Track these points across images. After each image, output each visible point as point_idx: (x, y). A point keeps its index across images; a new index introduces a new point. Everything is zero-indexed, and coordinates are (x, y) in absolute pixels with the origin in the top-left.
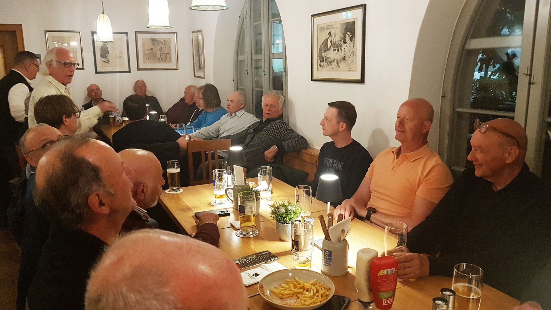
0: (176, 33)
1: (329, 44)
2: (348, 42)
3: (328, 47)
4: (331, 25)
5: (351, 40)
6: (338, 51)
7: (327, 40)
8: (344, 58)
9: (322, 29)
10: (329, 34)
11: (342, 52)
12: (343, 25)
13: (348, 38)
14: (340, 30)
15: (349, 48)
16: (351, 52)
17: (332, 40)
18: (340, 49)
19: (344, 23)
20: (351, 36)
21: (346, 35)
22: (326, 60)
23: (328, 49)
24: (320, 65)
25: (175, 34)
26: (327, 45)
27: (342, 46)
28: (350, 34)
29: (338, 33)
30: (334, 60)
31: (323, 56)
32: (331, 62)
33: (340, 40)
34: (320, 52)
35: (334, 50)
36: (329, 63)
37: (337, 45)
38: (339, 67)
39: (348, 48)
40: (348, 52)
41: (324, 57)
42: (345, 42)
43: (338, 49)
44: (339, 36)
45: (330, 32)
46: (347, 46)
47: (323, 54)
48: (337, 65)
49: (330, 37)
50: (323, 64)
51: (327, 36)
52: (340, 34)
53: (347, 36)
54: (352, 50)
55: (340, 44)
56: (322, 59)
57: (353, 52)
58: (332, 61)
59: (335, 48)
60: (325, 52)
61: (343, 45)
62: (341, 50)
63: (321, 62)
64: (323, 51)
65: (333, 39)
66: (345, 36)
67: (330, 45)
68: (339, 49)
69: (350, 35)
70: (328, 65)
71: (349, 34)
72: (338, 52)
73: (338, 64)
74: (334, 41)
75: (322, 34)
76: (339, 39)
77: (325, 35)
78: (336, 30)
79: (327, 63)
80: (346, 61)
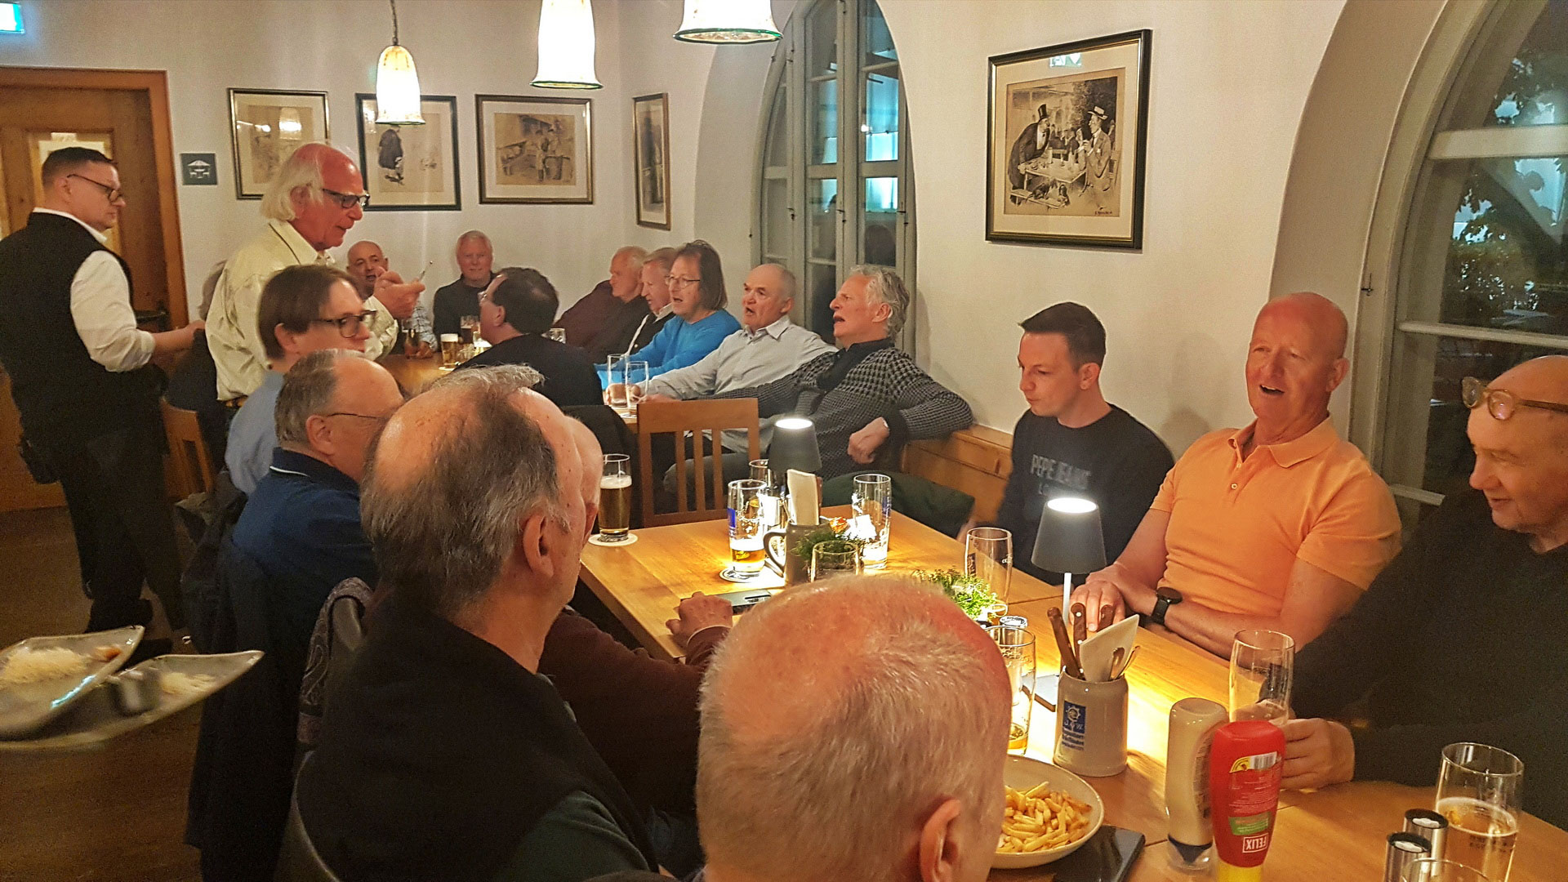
0: (589, 100)
1: (1040, 139)
2: (1095, 135)
3: (1038, 147)
4: (1046, 87)
5: (1105, 127)
6: (1066, 158)
7: (1035, 126)
8: (1082, 181)
9: (1019, 97)
10: (1041, 110)
11: (1077, 162)
12: (1082, 87)
13: (1095, 125)
14: (1071, 100)
15: (1099, 151)
16: (1103, 163)
17: (1050, 128)
18: (1070, 154)
19: (1086, 81)
20: (1104, 117)
21: (1091, 115)
22: (1029, 182)
23: (1037, 154)
24: (1012, 196)
25: (585, 104)
26: (1033, 140)
27: (1079, 146)
28: (1101, 111)
29: (1067, 108)
30: (1054, 184)
31: (1023, 173)
32: (1045, 189)
33: (1072, 129)
34: (1014, 160)
35: (1053, 157)
36: (1038, 191)
37: (1064, 141)
38: (1067, 203)
39: (1095, 151)
40: (1094, 162)
41: (1024, 176)
42: (1088, 135)
43: (1066, 152)
44: (1069, 116)
45: (1044, 107)
46: (1092, 146)
47: (1022, 167)
48: (1062, 197)
49: (1044, 120)
50: (1024, 193)
51: (1034, 116)
52: (1073, 112)
53: (1094, 117)
54: (1107, 158)
55: (1074, 138)
56: (1018, 180)
57: (1111, 163)
58: (1049, 188)
59: (1057, 151)
60: (1028, 160)
61: (1081, 143)
62: (1077, 157)
63: (1014, 188)
64: (1022, 159)
65: (1053, 125)
66: (1088, 118)
67: (1043, 143)
68: (1068, 152)
69: (1102, 115)
70: (1036, 198)
71: (1100, 113)
72: (1065, 162)
73: (1065, 195)
74: (1054, 132)
75: (1019, 110)
76: (1070, 126)
77: (1029, 114)
78: (1061, 101)
79: (1034, 193)
80: (1089, 188)
